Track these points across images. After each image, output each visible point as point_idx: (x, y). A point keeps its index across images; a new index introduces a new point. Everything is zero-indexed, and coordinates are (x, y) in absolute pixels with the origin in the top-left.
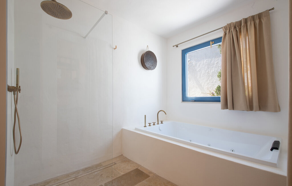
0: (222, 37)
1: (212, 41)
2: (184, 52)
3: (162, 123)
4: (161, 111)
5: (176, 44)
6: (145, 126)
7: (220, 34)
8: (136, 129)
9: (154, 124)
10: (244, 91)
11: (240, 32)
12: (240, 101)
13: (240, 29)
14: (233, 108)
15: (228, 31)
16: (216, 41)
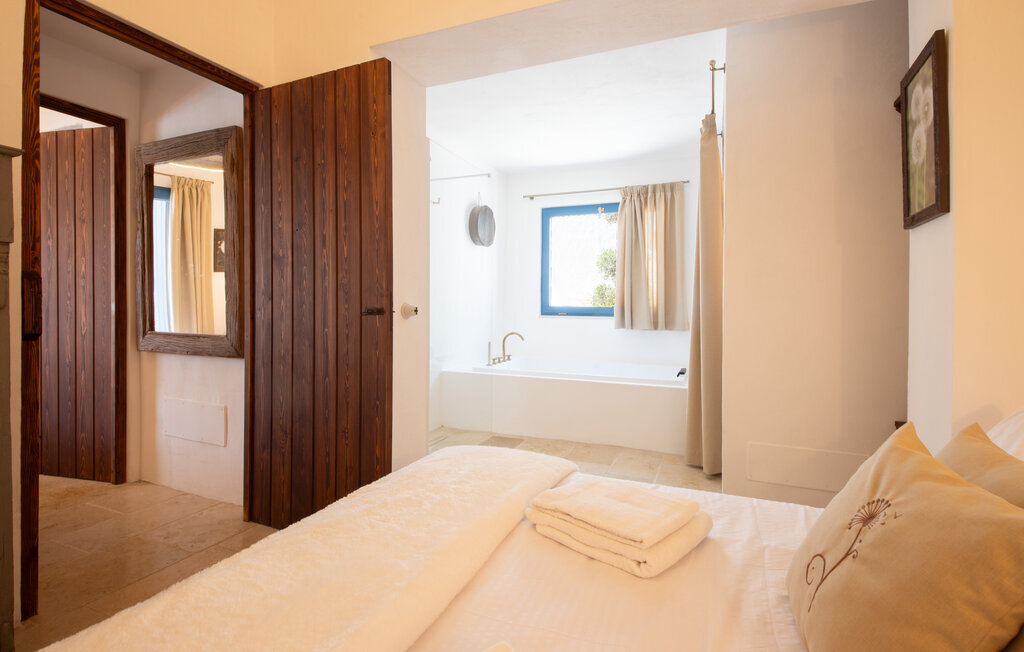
0: (618, 204)
1: (602, 205)
2: (547, 213)
3: (509, 359)
4: (512, 334)
5: (532, 194)
6: (489, 365)
7: (616, 198)
8: (475, 369)
9: (499, 362)
10: (648, 300)
11: (646, 203)
12: (643, 316)
13: (646, 199)
14: (632, 327)
15: (628, 198)
16: (610, 207)
